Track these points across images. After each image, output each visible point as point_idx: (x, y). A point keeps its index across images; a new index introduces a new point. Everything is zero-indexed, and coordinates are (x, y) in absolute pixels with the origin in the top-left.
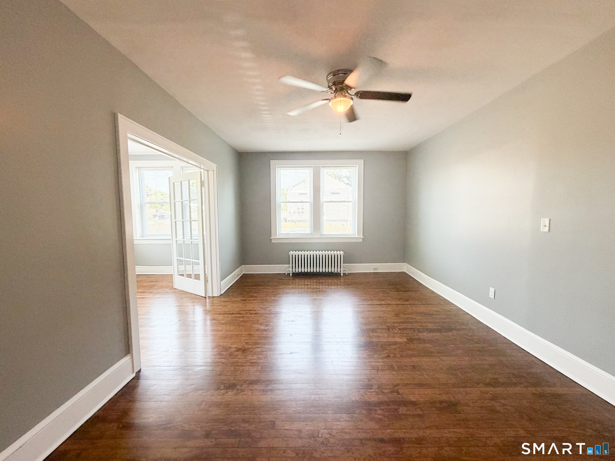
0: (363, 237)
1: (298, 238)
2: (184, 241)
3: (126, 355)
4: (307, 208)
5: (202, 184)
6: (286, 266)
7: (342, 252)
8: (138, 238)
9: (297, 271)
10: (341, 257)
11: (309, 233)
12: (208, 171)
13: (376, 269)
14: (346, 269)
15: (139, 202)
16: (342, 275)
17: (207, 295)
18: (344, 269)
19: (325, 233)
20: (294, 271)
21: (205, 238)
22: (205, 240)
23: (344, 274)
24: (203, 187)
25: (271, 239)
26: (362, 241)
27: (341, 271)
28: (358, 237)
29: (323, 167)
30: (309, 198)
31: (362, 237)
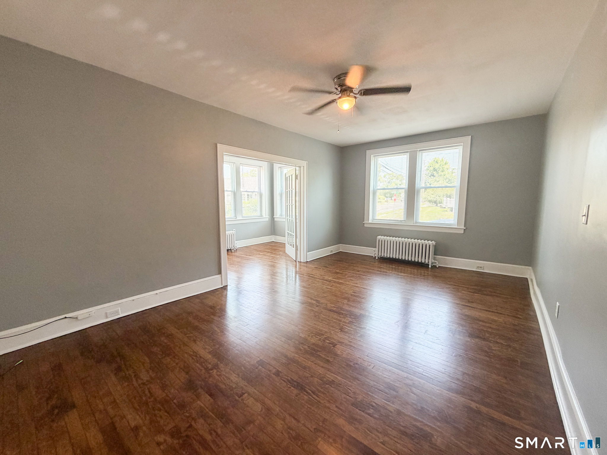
0: (465, 228)
1: (390, 224)
2: (292, 220)
3: (219, 274)
4: (403, 195)
5: (296, 178)
6: (374, 249)
7: (433, 242)
8: (278, 217)
9: (383, 255)
10: (430, 247)
11: (403, 220)
12: (300, 167)
13: (481, 267)
14: (437, 262)
15: (280, 191)
16: (430, 267)
17: (297, 260)
18: (433, 261)
19: (420, 221)
20: (380, 255)
21: (297, 218)
22: (297, 220)
23: (434, 267)
24: (297, 179)
25: (364, 223)
26: (463, 233)
27: (429, 262)
28: (458, 227)
29: (420, 151)
30: (405, 184)
31: (463, 227)
